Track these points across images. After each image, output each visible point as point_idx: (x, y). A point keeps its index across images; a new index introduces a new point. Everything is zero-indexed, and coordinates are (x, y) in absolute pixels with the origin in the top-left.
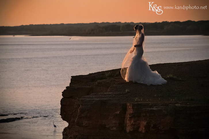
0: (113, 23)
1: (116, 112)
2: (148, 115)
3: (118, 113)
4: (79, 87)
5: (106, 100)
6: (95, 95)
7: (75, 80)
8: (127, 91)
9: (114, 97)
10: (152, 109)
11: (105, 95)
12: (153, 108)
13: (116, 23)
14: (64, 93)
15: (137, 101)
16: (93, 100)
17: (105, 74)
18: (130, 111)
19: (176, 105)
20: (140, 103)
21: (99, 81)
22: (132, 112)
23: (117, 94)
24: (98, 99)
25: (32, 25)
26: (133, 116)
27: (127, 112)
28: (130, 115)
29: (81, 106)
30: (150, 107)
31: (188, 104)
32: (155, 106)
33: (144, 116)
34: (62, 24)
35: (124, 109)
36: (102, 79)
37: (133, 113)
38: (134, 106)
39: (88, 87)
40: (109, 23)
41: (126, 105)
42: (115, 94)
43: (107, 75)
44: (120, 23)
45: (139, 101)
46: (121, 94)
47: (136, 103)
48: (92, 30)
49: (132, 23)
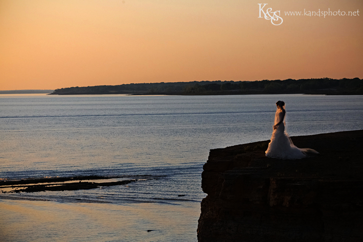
0: (213, 82)
1: (259, 187)
3: (262, 187)
4: (219, 160)
5: (249, 175)
6: (237, 169)
7: (214, 153)
8: (268, 165)
9: (257, 172)
10: (296, 184)
11: (247, 169)
13: (216, 81)
14: (204, 167)
15: (279, 176)
16: (237, 175)
17: (243, 148)
18: (273, 185)
20: (283, 178)
21: (238, 155)
23: (259, 169)
24: (241, 174)
26: (276, 191)
27: (270, 187)
28: (273, 189)
29: (224, 180)
30: (294, 182)
32: (298, 181)
33: (288, 191)
34: (163, 83)
35: (268, 183)
36: (241, 153)
37: (276, 188)
38: (277, 181)
39: (228, 161)
41: (269, 180)
42: (257, 169)
43: (245, 149)
44: (219, 81)
45: (282, 176)
46: (263, 169)
47: (279, 178)
48: (192, 89)
49: (232, 81)
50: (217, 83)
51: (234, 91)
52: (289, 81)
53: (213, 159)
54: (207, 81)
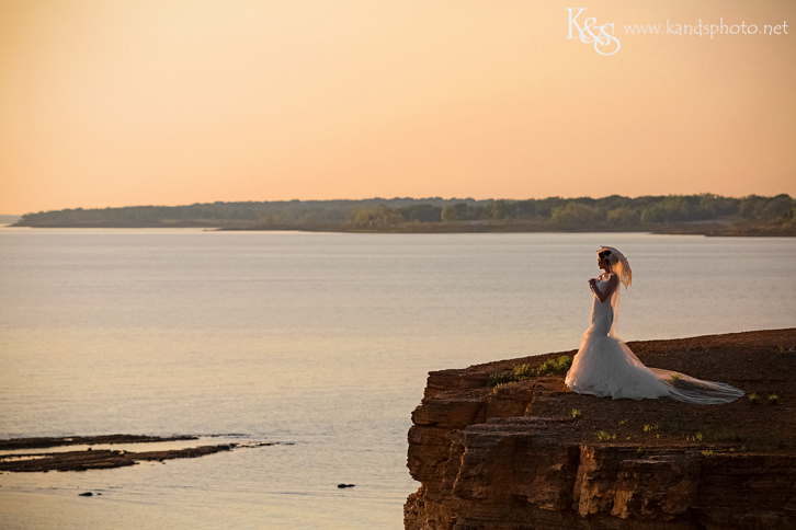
0: (423, 199)
1: (553, 467)
2: (635, 475)
3: (559, 468)
4: (452, 399)
5: (527, 436)
6: (498, 422)
7: (439, 381)
8: (575, 413)
9: (546, 429)
10: (645, 461)
11: (522, 423)
12: (646, 459)
13: (431, 199)
14: (415, 414)
15: (603, 441)
16: (497, 437)
17: (511, 369)
18: (589, 463)
19: (704, 453)
20: (612, 445)
21: (500, 386)
22: (594, 468)
23: (553, 422)
24: (508, 434)
25: (222, 203)
26: (595, 478)
27: (580, 467)
28: (589, 474)
29: (466, 449)
30: (640, 456)
31: (732, 449)
32: (651, 453)
33: (625, 479)
34: (296, 202)
35: (574, 459)
36: (506, 380)
37: (596, 471)
38: (599, 452)
39: (474, 400)
40: (412, 199)
41: (577, 449)
42: (547, 422)
43: (518, 371)
44: (439, 199)
45: (610, 441)
46: (562, 422)
47: (603, 446)
48: (371, 218)
49: (470, 200)
50: (433, 204)
51: (473, 223)
52: (613, 201)
53: (438, 396)
54: (407, 199)
